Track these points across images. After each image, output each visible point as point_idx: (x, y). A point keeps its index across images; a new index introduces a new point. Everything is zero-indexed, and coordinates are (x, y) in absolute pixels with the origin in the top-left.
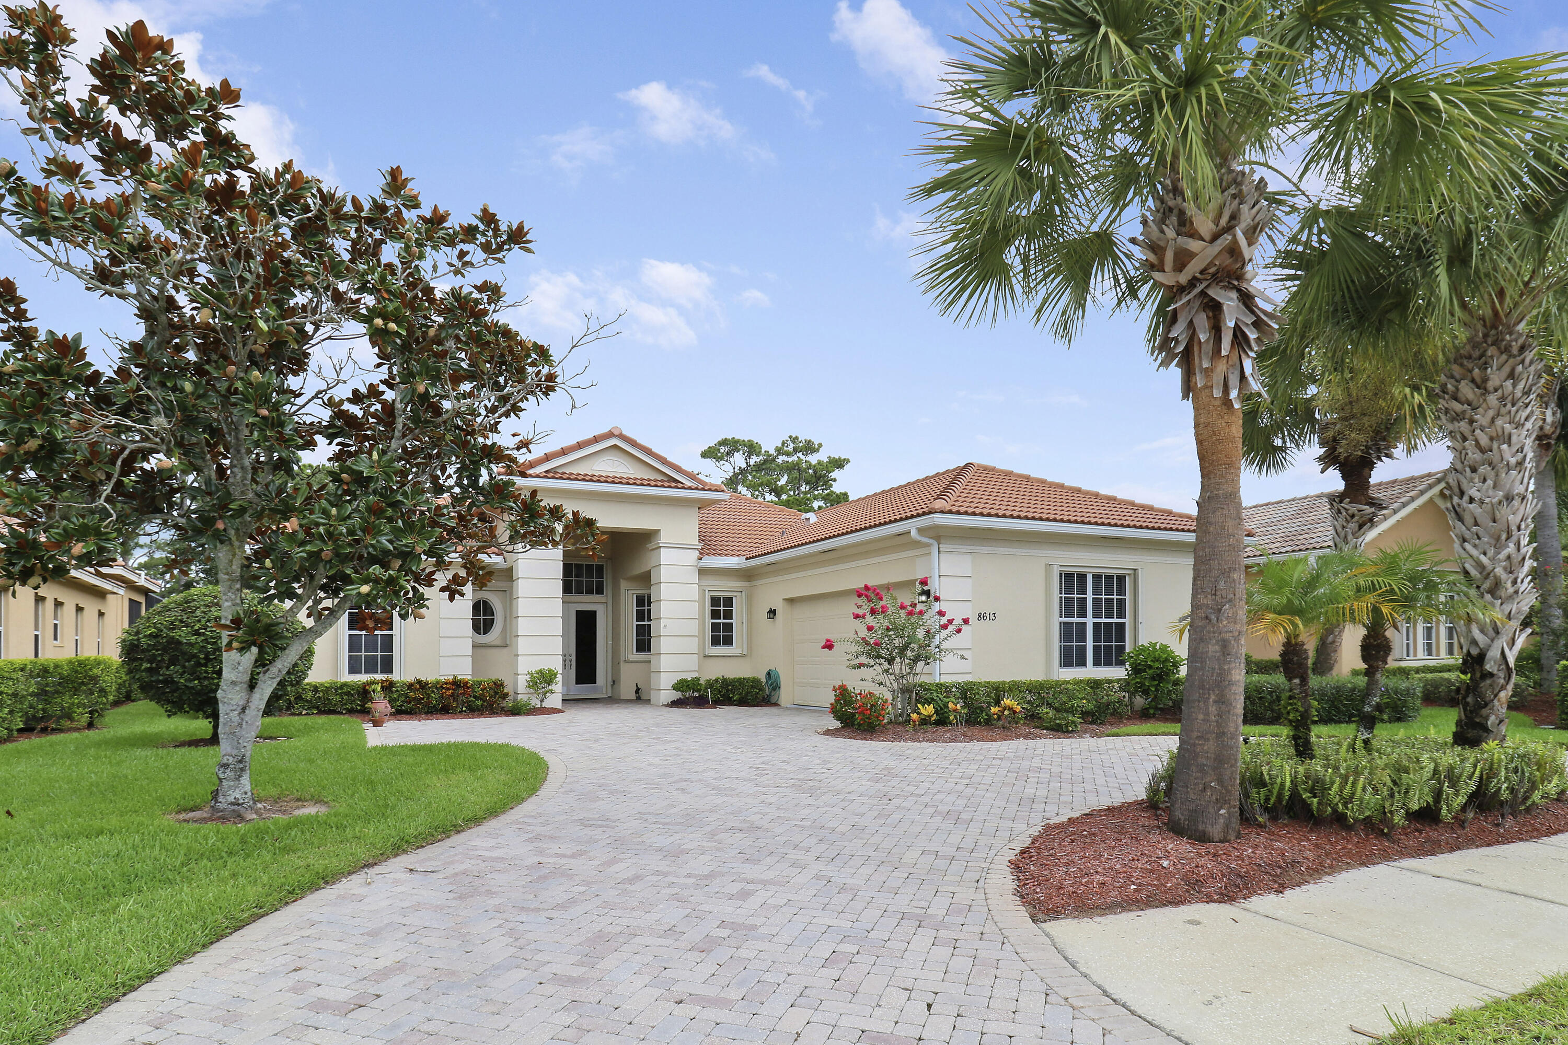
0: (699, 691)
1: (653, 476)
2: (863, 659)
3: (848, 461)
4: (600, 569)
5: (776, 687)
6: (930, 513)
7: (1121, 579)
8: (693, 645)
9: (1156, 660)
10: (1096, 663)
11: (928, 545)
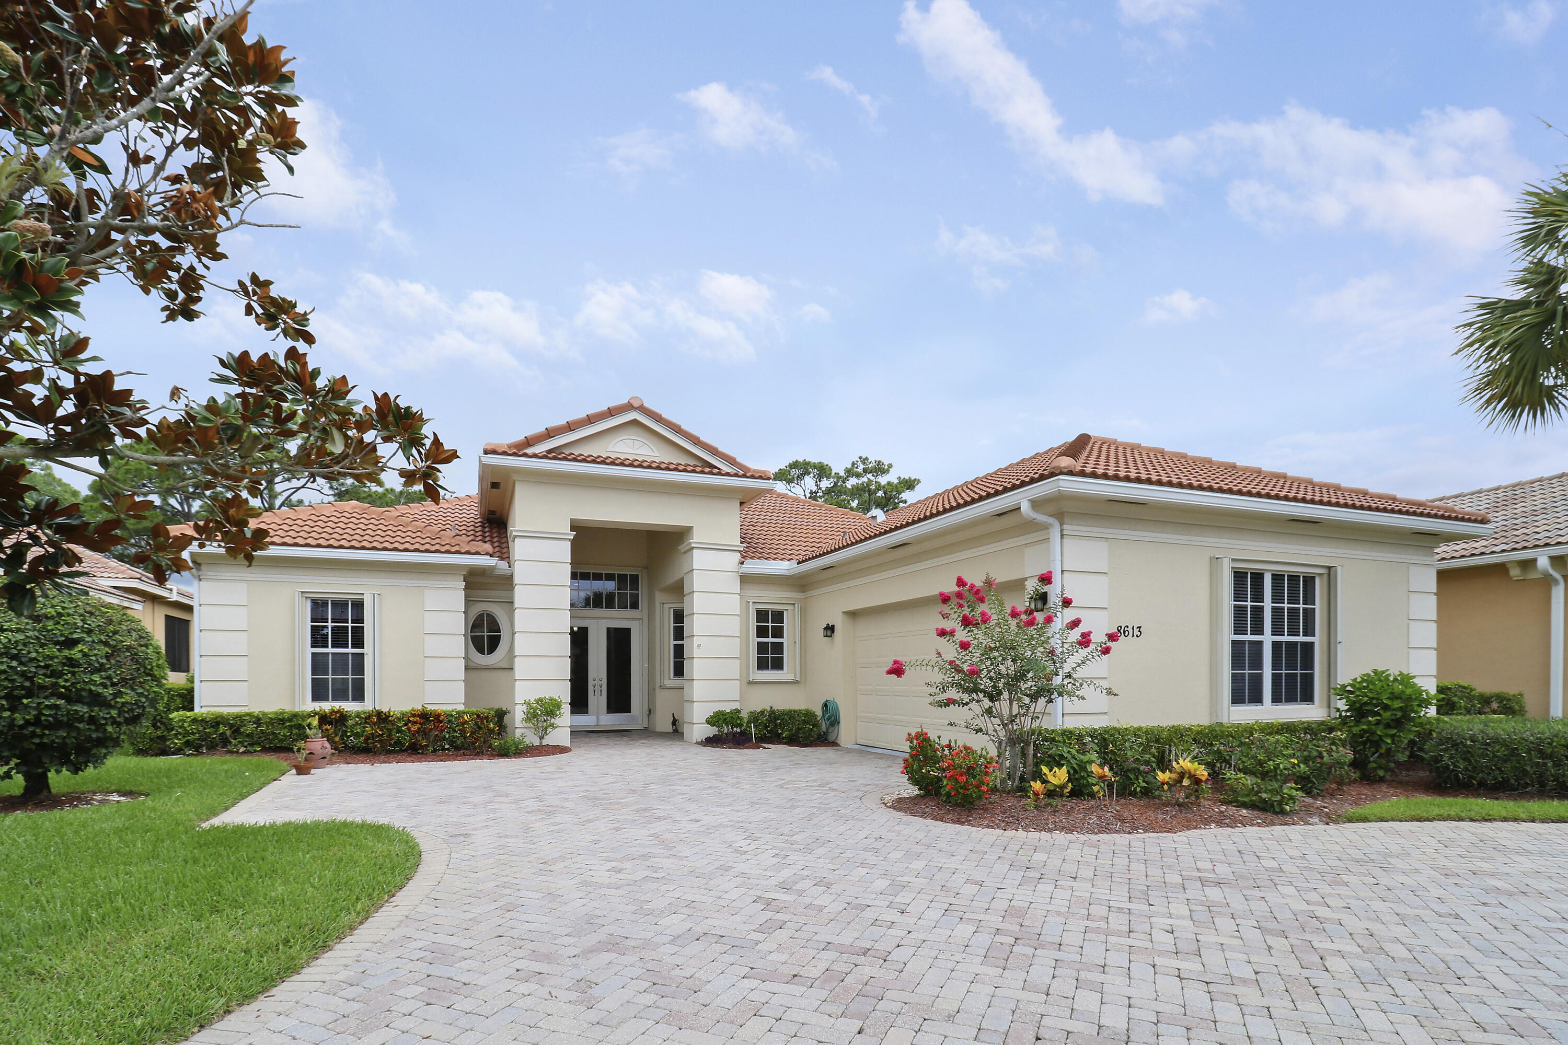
0: (740, 725)
1: (683, 460)
2: (953, 694)
3: (919, 481)
4: (635, 579)
5: (834, 721)
6: (1052, 475)
7: (1309, 581)
8: (734, 669)
9: (1394, 697)
10: (1276, 699)
11: (1045, 527)
